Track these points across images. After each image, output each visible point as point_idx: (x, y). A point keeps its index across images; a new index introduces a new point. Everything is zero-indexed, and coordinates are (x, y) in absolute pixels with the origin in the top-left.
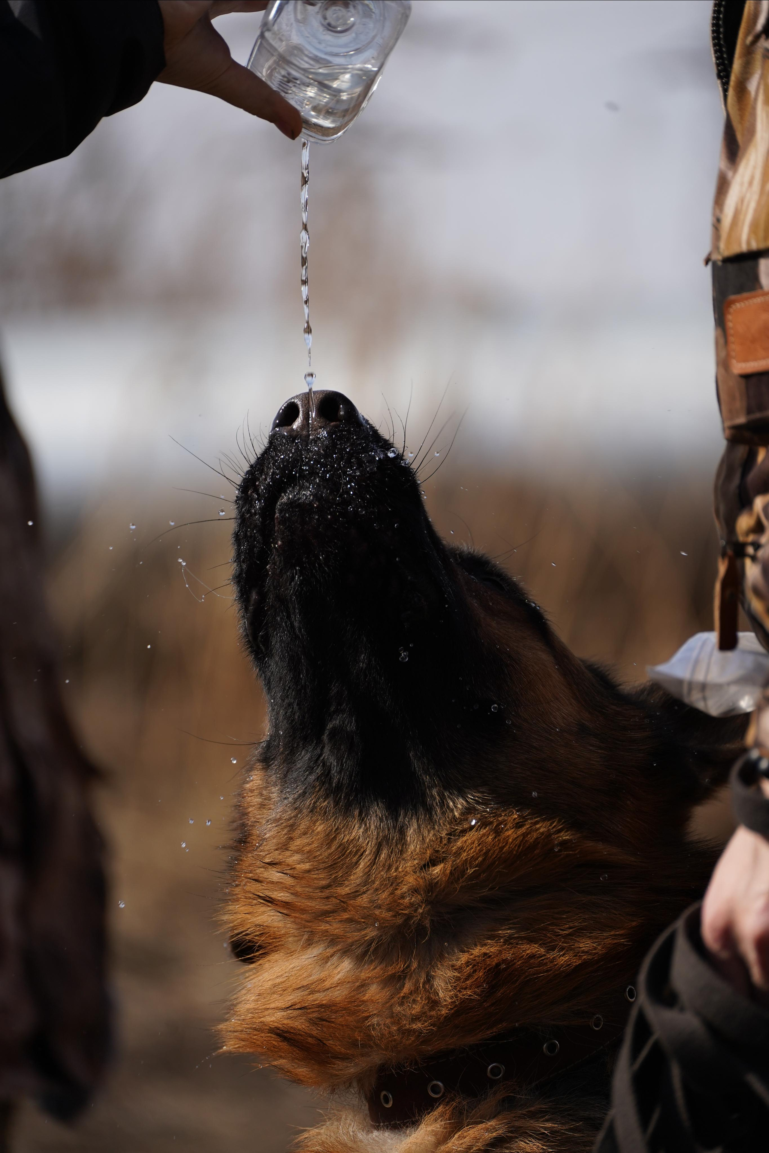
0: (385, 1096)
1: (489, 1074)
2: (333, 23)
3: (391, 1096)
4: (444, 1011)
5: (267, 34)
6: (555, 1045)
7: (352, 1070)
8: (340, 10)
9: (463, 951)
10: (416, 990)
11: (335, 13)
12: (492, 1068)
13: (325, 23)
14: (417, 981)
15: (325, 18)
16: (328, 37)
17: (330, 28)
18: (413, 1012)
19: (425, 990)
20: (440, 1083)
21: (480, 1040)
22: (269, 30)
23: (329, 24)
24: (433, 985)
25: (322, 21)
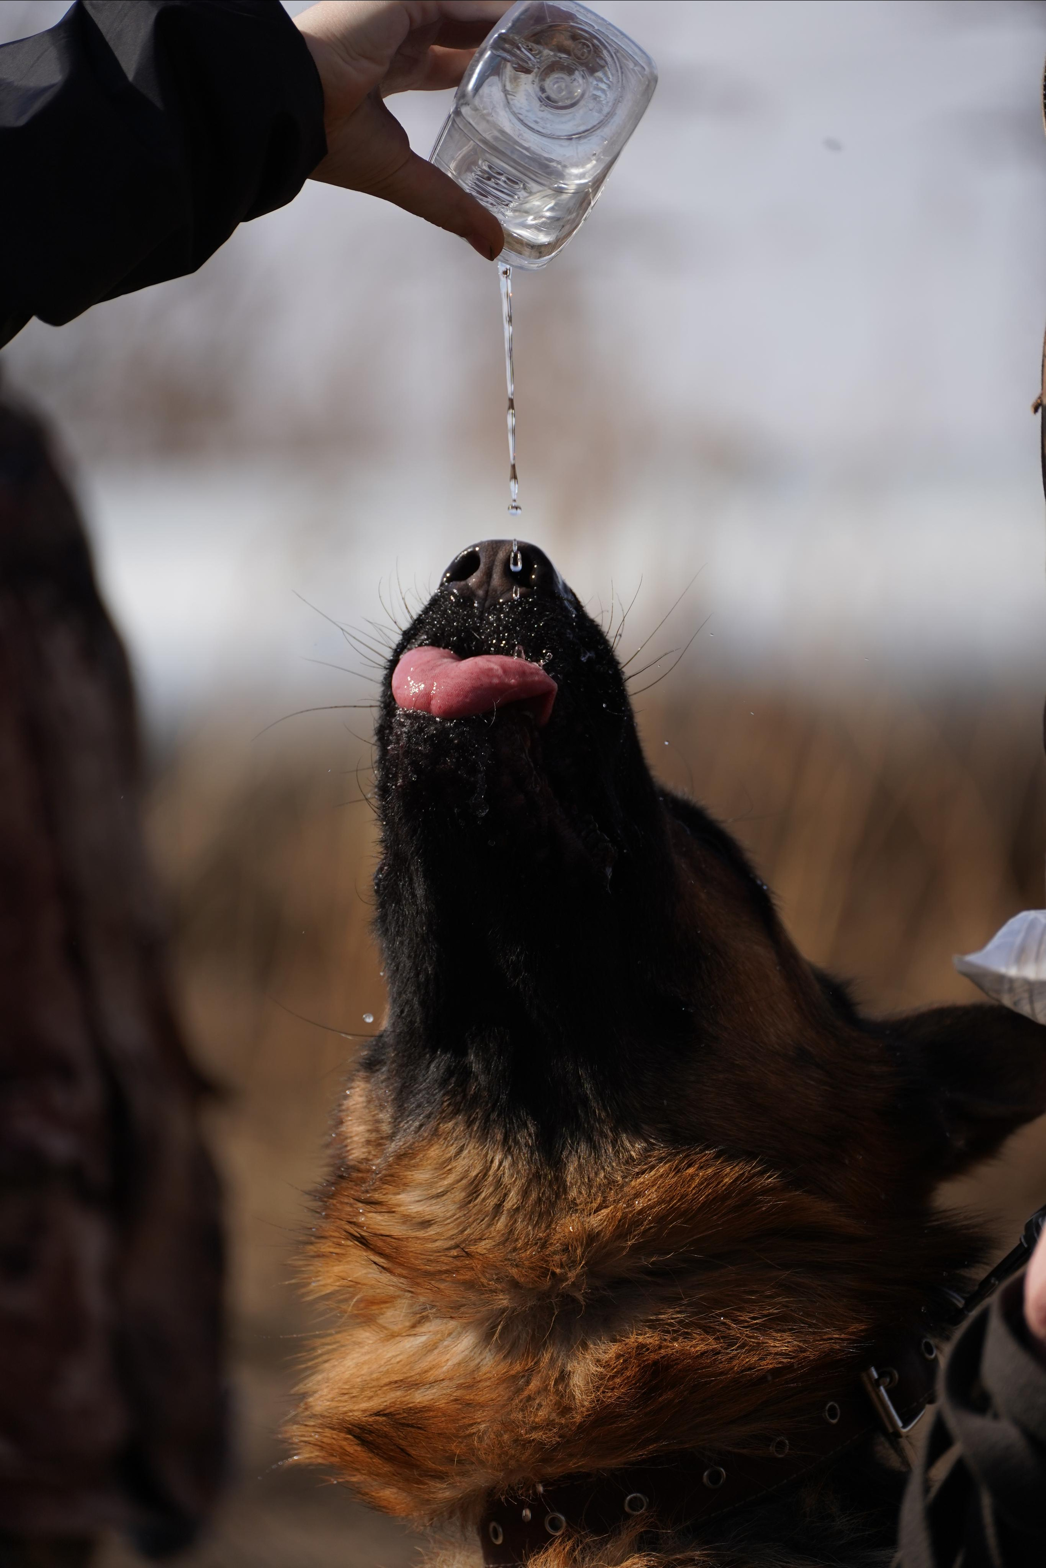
0: (495, 1529)
1: (627, 1509)
2: (553, 96)
3: (501, 1530)
4: (578, 1419)
5: (465, 110)
6: (719, 1474)
7: (447, 1494)
8: (562, 78)
9: (614, 1341)
10: (544, 1390)
11: (554, 84)
12: (631, 1500)
13: (543, 96)
14: (548, 1377)
15: (543, 90)
16: (547, 114)
17: (548, 102)
18: (537, 1420)
19: (557, 1392)
20: (563, 1518)
21: (625, 1464)
22: (467, 104)
23: (548, 98)
24: (567, 1385)
25: (540, 94)
